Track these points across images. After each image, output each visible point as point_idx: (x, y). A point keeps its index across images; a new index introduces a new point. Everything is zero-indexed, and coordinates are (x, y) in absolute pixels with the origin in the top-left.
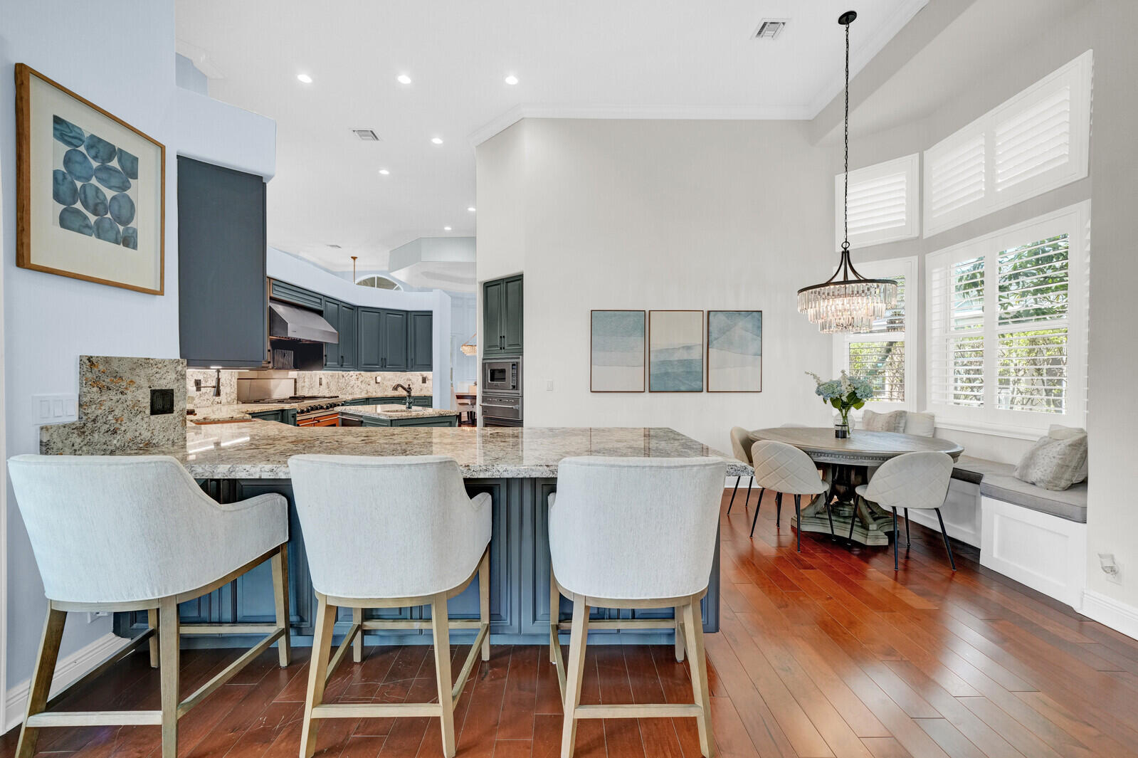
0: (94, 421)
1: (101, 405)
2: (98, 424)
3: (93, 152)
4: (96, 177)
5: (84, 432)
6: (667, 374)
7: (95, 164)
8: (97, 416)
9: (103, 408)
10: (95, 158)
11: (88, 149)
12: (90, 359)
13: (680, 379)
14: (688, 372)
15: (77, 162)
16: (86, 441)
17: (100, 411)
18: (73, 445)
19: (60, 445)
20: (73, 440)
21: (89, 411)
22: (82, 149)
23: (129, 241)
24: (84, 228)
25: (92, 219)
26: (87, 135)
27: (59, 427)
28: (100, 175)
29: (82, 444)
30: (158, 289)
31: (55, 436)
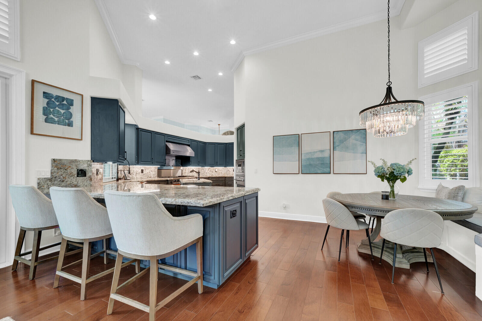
0: (55, 178)
1: (58, 173)
2: (57, 179)
3: (57, 100)
4: (58, 107)
5: (51, 181)
6: (310, 165)
7: (57, 103)
8: (56, 176)
9: (59, 174)
10: (57, 102)
11: (55, 99)
12: (54, 160)
13: (318, 167)
14: (322, 164)
15: (51, 104)
16: (52, 183)
17: (57, 175)
18: (48, 184)
19: (43, 184)
20: (48, 183)
21: (54, 175)
22: (53, 100)
23: (70, 125)
24: (53, 122)
25: (56, 119)
26: (54, 95)
27: (43, 179)
28: (59, 106)
29: (51, 184)
30: (80, 139)
31: (41, 181)
